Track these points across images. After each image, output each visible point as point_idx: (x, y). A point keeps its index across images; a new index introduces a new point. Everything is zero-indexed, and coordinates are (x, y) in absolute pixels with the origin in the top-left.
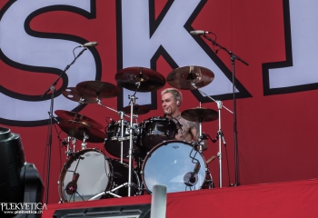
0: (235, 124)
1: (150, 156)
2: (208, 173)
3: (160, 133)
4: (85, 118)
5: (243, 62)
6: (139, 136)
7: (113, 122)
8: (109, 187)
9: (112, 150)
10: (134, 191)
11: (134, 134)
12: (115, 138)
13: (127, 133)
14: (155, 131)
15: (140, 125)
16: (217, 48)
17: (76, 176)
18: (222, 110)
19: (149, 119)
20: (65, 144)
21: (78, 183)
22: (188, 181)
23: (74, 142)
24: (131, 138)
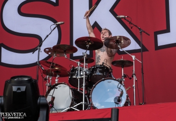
0: (142, 69)
1: (95, 87)
2: (127, 97)
3: (100, 74)
4: (57, 65)
5: (146, 33)
6: (88, 76)
7: (73, 68)
8: (72, 105)
9: (73, 83)
10: (86, 107)
11: (86, 74)
12: (75, 77)
13: (82, 74)
14: (98, 73)
15: (89, 69)
16: (132, 25)
17: (53, 98)
18: (135, 60)
19: (94, 66)
20: (46, 79)
21: (54, 102)
22: (116, 101)
23: (50, 79)
24: (84, 77)
